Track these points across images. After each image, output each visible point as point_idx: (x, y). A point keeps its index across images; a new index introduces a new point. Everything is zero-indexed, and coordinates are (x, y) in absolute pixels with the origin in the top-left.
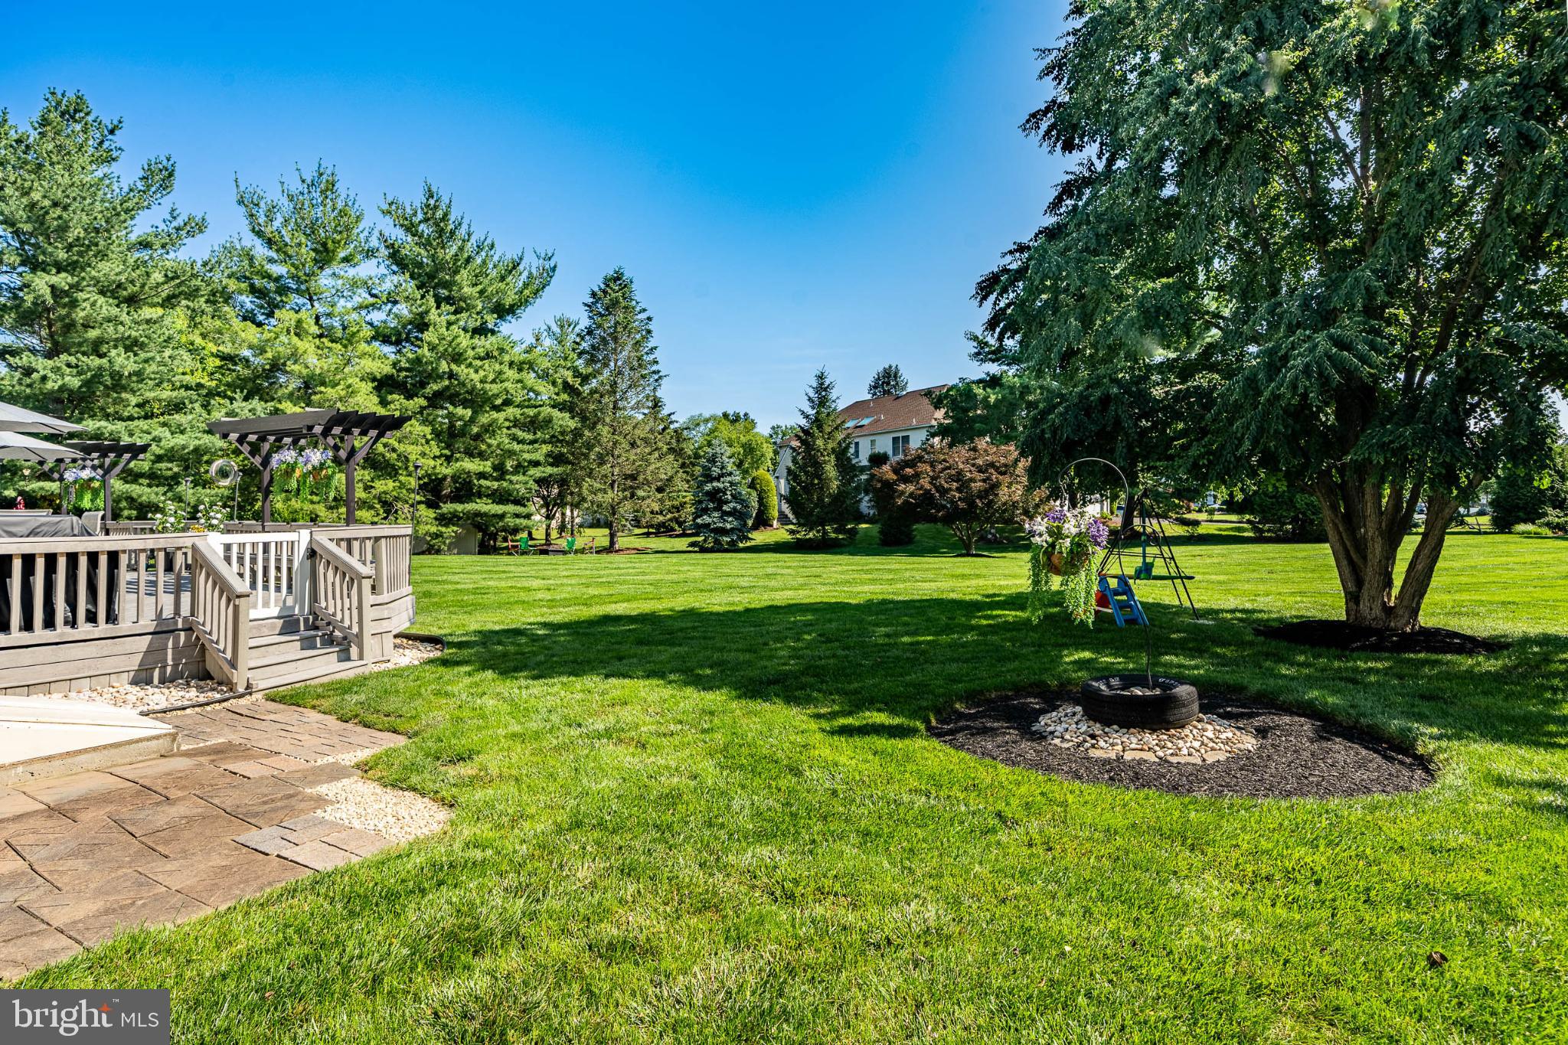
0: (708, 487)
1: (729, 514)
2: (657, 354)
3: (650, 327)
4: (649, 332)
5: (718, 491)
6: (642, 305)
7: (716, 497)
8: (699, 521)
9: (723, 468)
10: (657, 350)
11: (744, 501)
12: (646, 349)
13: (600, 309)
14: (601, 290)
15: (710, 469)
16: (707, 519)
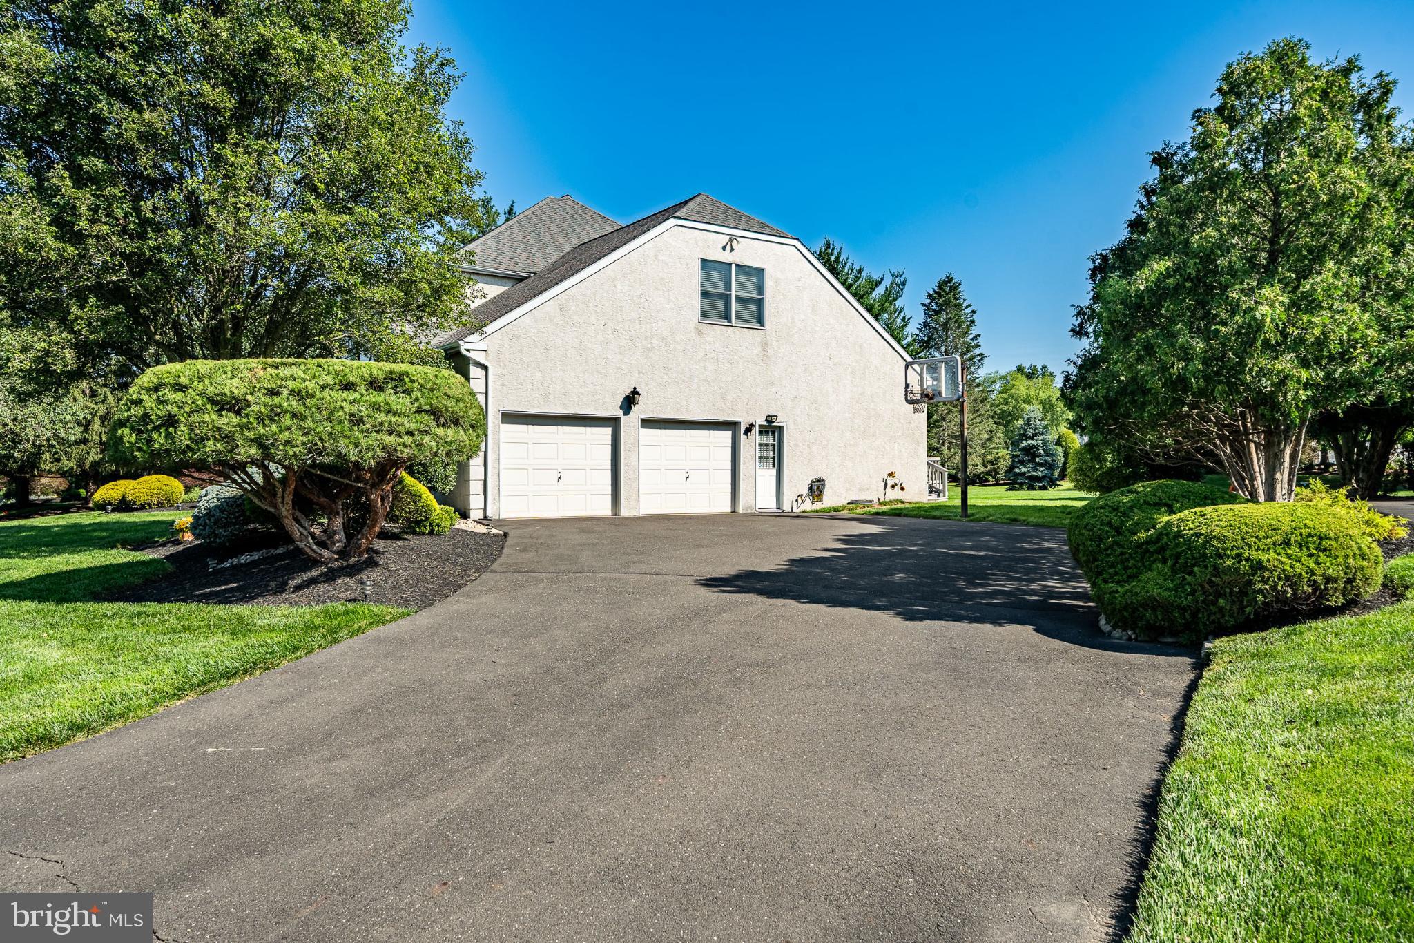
0: (1024, 444)
1: (1041, 465)
2: (980, 340)
3: (974, 318)
4: (973, 322)
5: (1032, 447)
6: (968, 302)
7: (1030, 452)
8: (1016, 470)
9: (1036, 429)
10: (979, 335)
11: (1053, 455)
12: (971, 337)
13: (935, 308)
14: (936, 292)
15: (1025, 430)
16: (1023, 469)
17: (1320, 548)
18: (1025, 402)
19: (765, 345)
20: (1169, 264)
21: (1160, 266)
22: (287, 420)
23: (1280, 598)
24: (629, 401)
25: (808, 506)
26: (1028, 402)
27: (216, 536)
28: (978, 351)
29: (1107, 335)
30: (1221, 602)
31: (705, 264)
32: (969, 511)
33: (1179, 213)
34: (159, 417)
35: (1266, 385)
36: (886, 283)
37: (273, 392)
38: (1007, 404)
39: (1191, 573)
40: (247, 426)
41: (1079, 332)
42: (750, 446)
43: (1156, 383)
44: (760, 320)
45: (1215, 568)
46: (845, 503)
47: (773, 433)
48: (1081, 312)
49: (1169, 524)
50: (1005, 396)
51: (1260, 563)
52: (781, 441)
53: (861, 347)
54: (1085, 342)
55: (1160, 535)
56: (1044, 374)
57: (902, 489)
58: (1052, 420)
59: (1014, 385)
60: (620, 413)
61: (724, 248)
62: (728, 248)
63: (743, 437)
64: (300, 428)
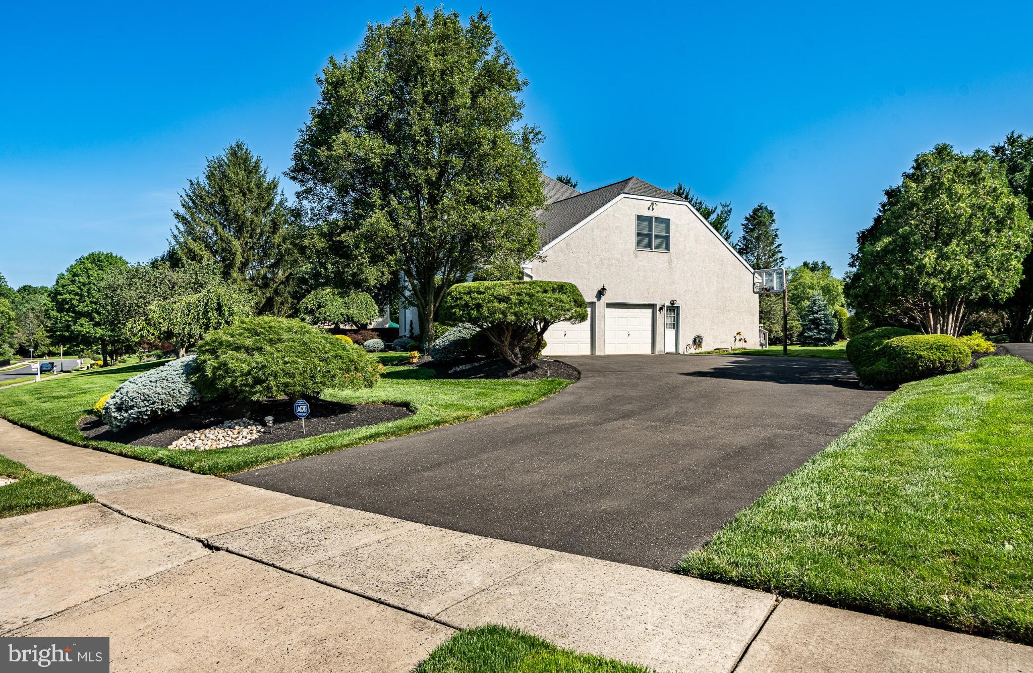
0: (811, 317)
1: (823, 331)
2: (781, 248)
3: (777, 233)
4: (776, 236)
5: (817, 319)
7: (816, 322)
8: (806, 334)
9: (819, 307)
10: (781, 245)
11: (831, 324)
12: (775, 245)
13: (750, 227)
14: (751, 216)
15: (812, 308)
16: (811, 334)
17: (944, 350)
18: (809, 288)
19: (670, 262)
20: (890, 239)
21: (887, 240)
22: (526, 306)
23: (928, 368)
24: (601, 293)
25: (693, 351)
26: (811, 288)
27: (448, 358)
28: (780, 255)
29: (864, 267)
30: (906, 370)
31: (640, 218)
32: (788, 352)
33: (895, 218)
34: (473, 305)
35: (928, 289)
36: (718, 211)
37: (519, 294)
38: (796, 289)
39: (895, 361)
40: (511, 308)
41: (852, 265)
42: (661, 317)
43: (884, 288)
44: (667, 247)
45: (904, 358)
46: (713, 349)
47: (674, 310)
48: (853, 256)
49: (888, 343)
50: (795, 284)
51: (921, 355)
52: (678, 314)
53: (722, 261)
54: (854, 270)
55: (884, 347)
56: (823, 268)
57: (745, 342)
58: (829, 300)
59: (801, 276)
60: (595, 300)
61: (649, 209)
62: (651, 208)
63: (658, 312)
64: (531, 308)
